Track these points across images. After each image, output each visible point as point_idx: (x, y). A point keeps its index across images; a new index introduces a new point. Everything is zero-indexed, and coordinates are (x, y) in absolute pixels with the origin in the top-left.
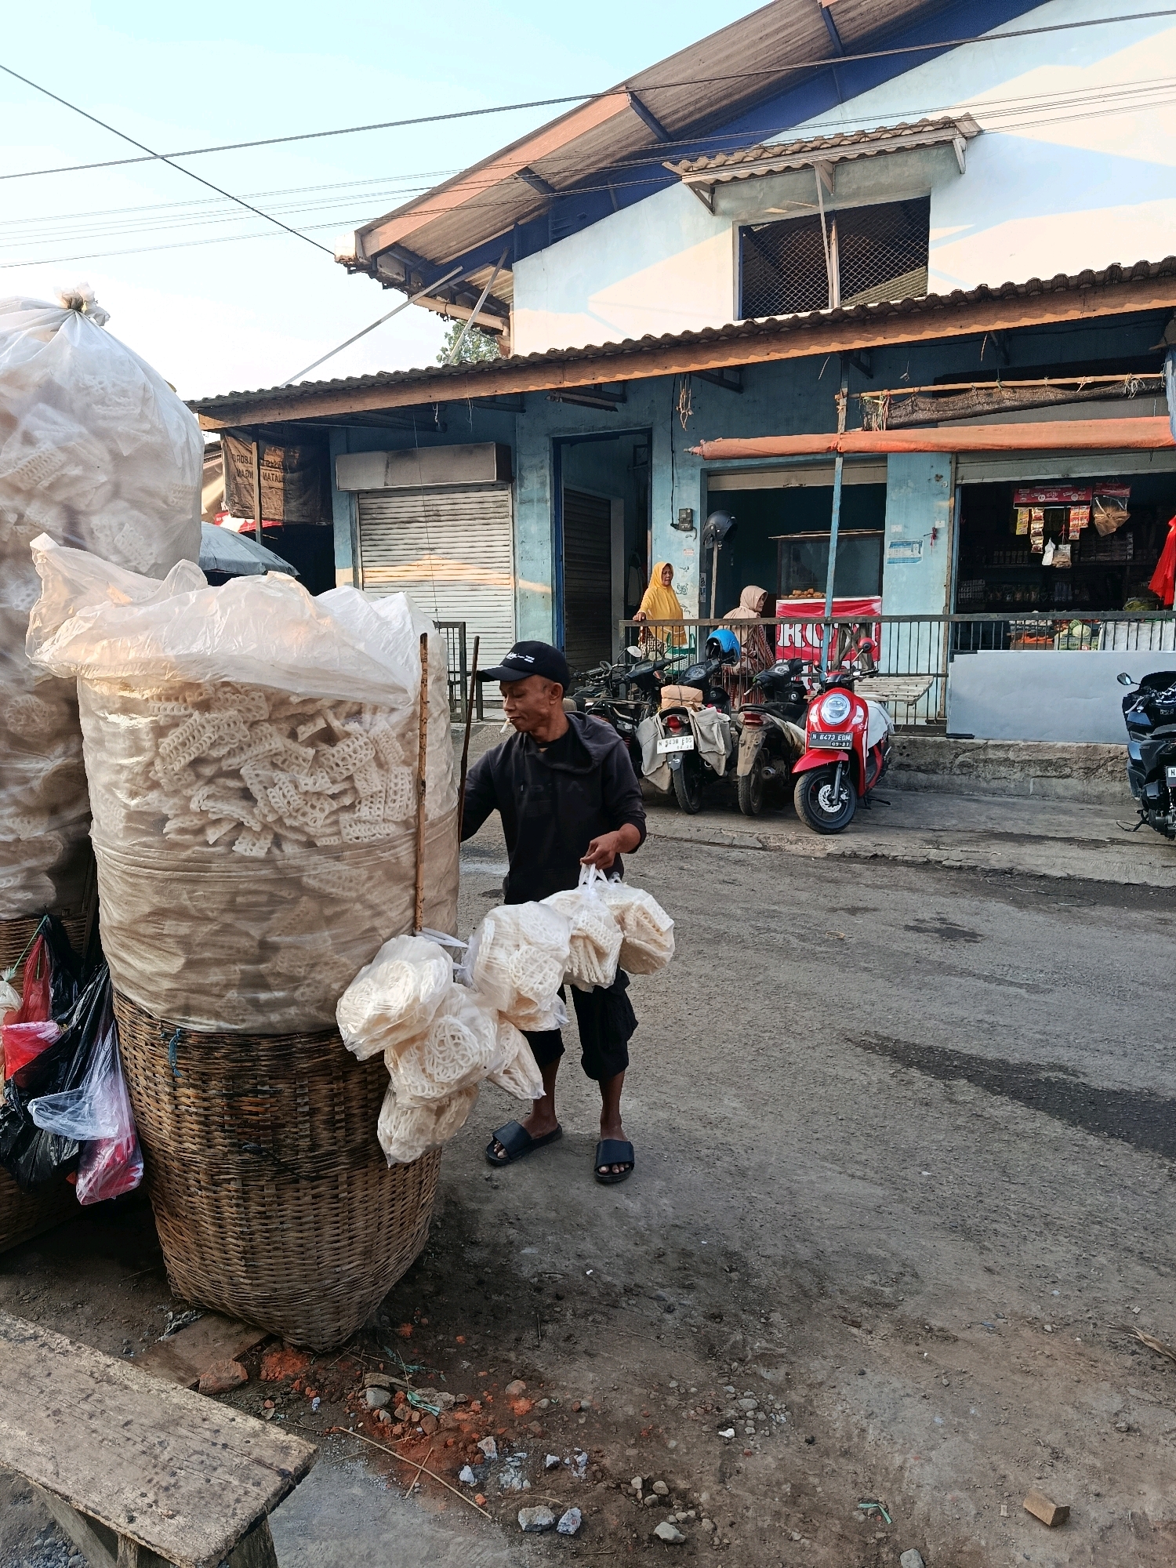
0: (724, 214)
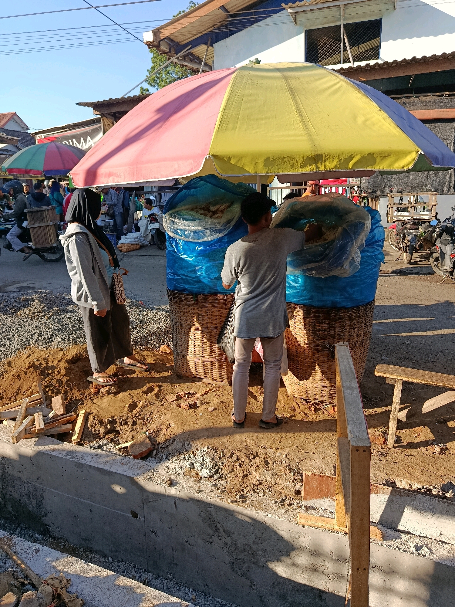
0: (301, 24)
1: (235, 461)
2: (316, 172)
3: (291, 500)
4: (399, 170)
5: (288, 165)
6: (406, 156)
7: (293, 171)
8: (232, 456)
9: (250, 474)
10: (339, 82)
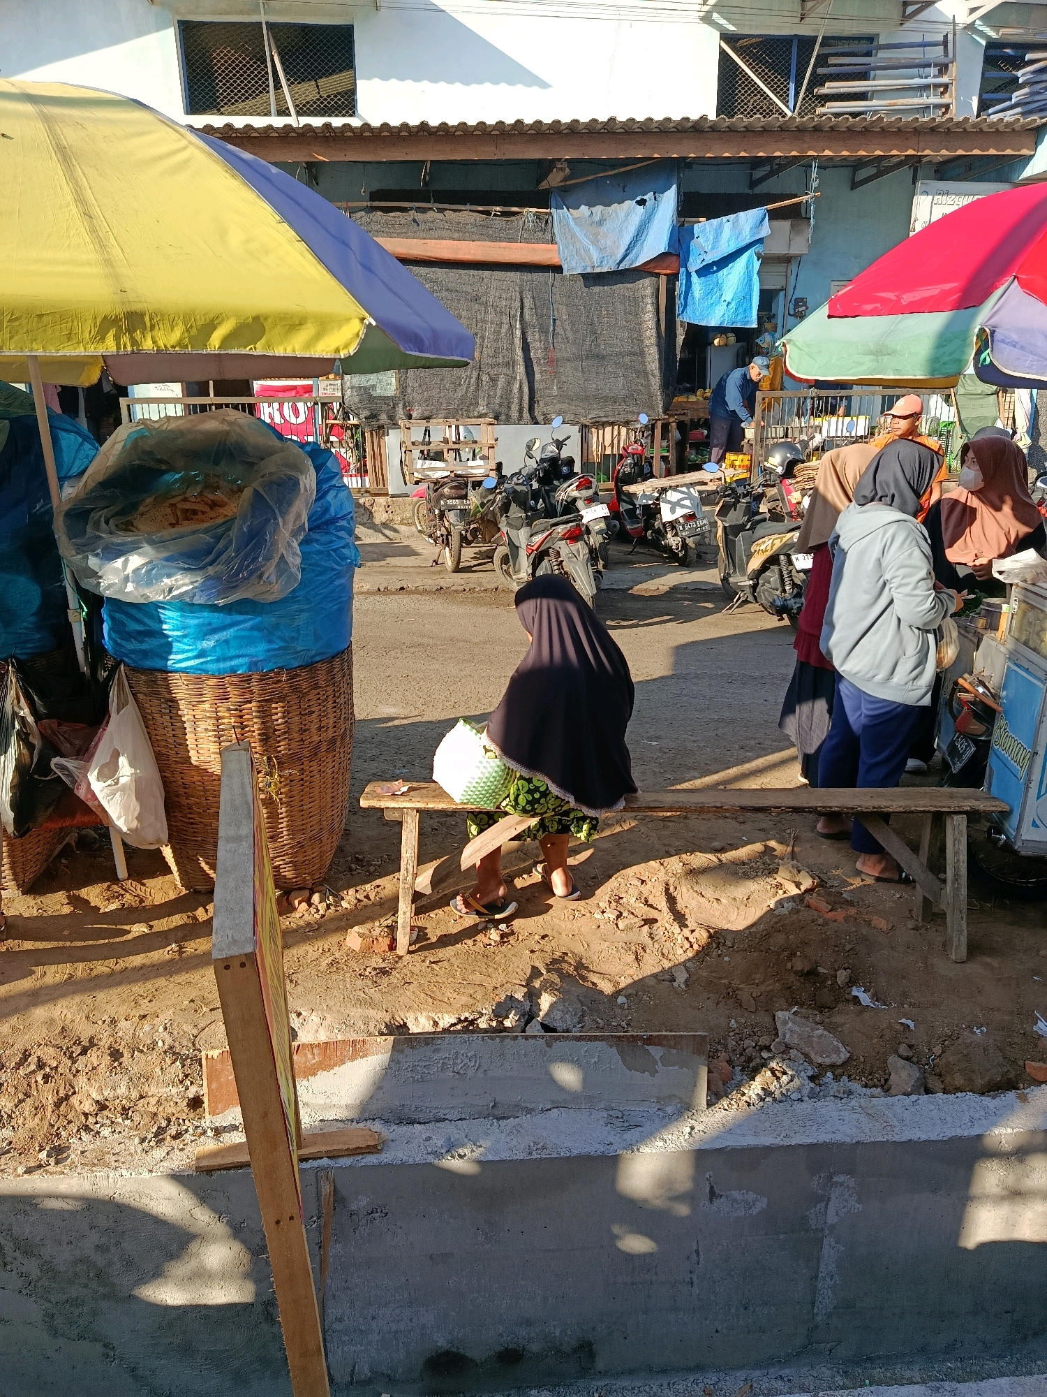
0: (163, 4)
1: (33, 1072)
2: (133, 352)
3: (179, 1125)
4: (329, 357)
5: (57, 334)
6: (340, 327)
7: (72, 347)
8: (26, 1060)
9: (74, 1093)
10: (185, 148)
